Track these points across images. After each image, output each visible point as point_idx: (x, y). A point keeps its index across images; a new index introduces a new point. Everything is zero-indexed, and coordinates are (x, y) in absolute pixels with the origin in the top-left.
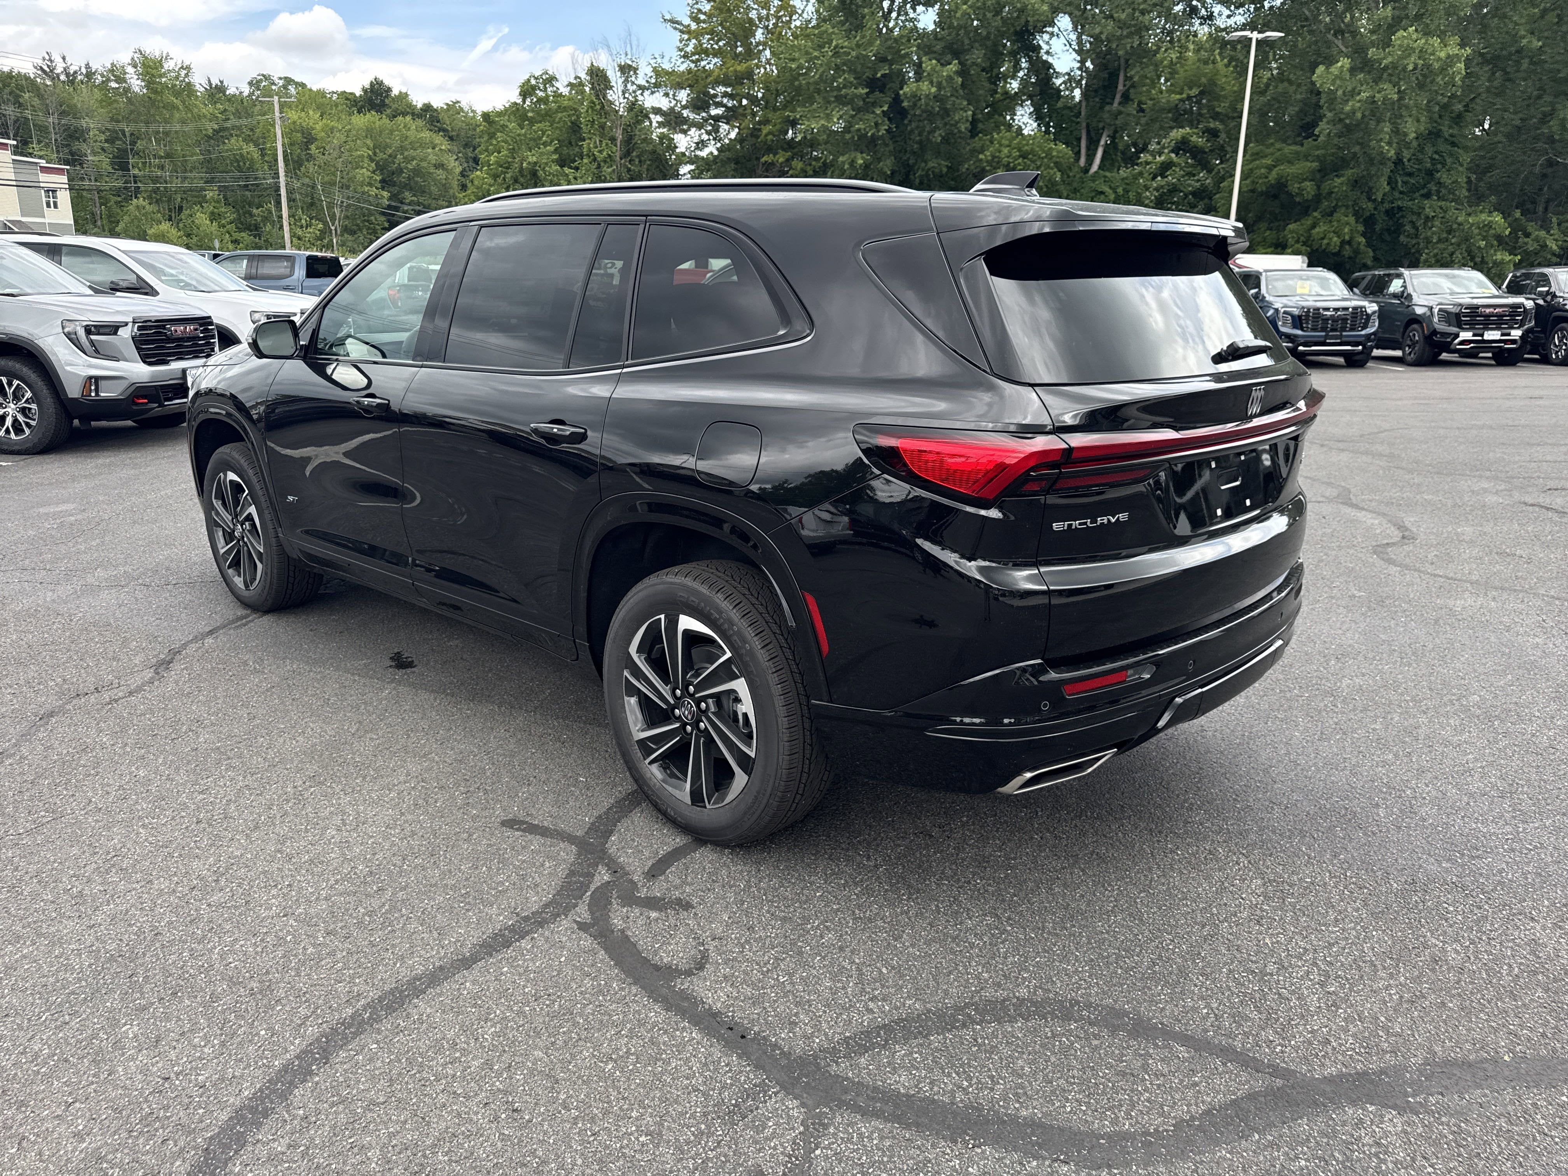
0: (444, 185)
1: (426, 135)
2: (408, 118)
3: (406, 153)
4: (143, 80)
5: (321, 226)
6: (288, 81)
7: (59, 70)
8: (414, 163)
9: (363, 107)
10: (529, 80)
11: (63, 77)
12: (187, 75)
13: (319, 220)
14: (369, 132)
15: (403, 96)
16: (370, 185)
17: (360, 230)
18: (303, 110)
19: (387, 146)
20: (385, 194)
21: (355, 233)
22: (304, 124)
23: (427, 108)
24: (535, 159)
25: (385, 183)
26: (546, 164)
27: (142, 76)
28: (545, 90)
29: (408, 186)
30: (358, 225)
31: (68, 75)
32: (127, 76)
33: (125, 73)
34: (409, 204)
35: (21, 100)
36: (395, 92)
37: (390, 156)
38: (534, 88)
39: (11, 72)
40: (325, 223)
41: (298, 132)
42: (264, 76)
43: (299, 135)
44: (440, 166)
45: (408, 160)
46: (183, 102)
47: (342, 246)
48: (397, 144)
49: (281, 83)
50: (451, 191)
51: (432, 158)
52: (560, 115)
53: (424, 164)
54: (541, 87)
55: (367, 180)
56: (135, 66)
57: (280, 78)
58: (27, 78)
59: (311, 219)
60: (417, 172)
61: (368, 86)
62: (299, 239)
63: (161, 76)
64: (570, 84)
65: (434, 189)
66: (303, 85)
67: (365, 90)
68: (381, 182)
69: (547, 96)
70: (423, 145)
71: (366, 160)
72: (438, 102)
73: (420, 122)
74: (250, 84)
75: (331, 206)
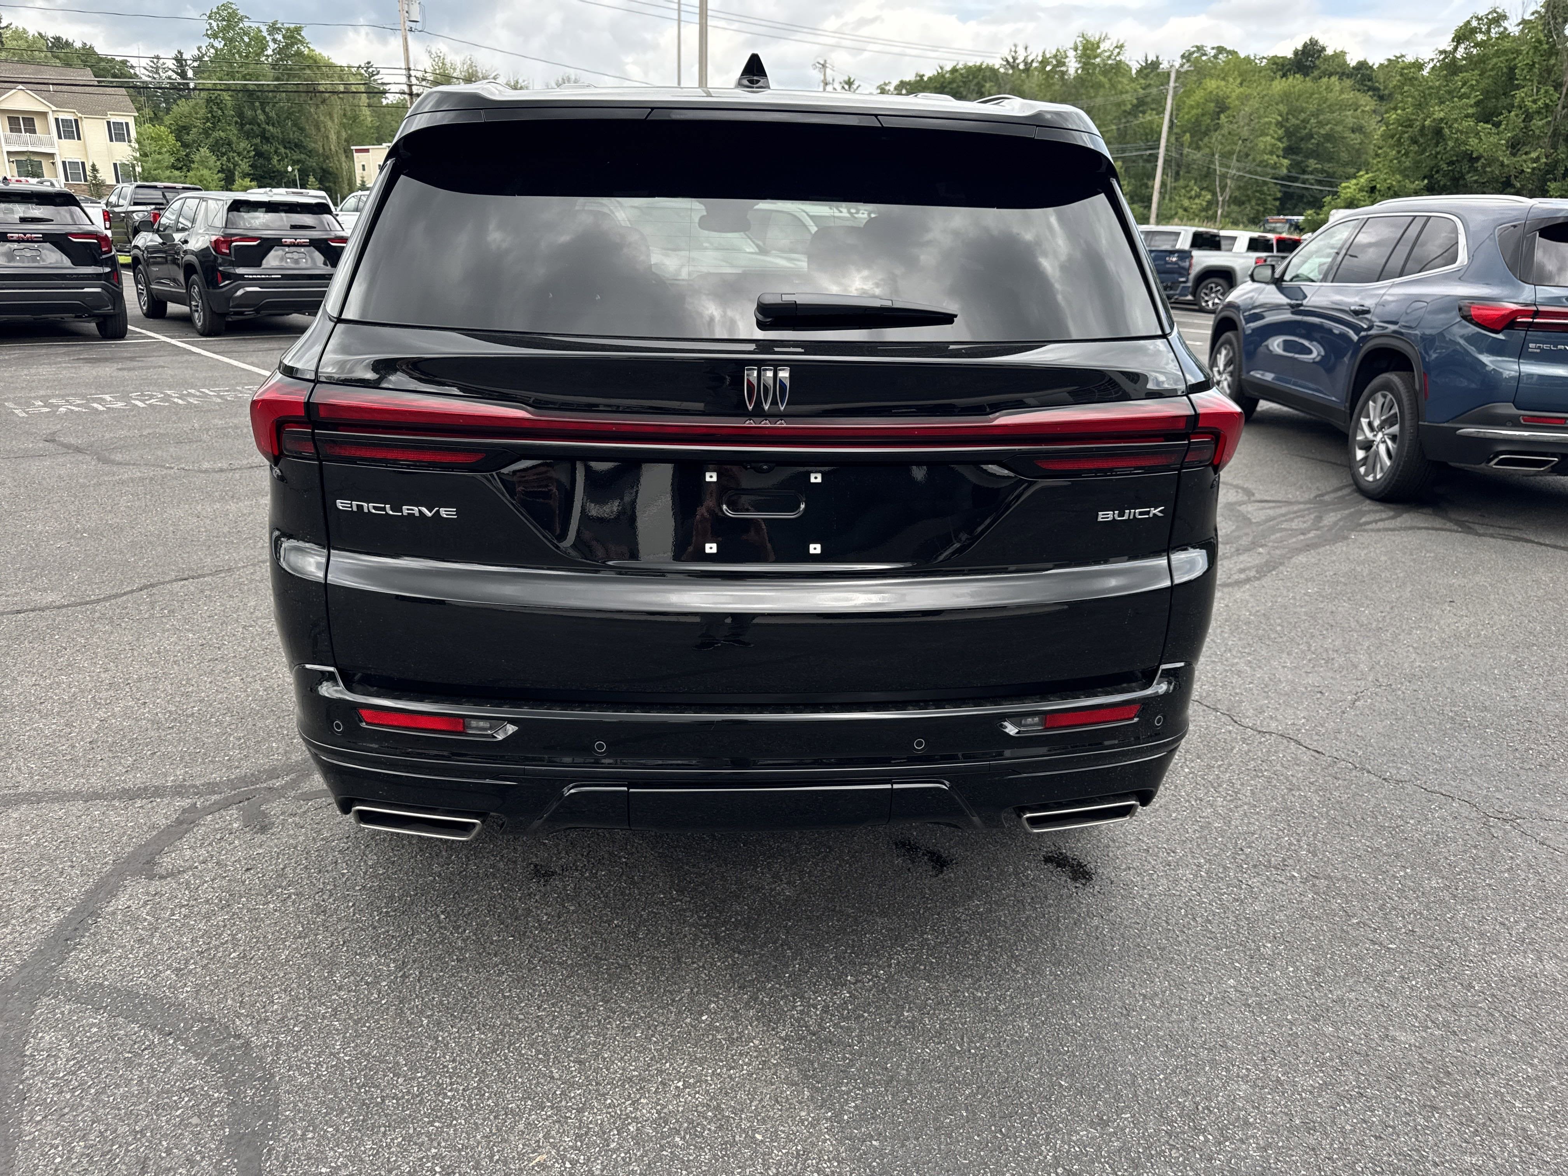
0: (1358, 150)
1: (1349, 96)
2: (1334, 79)
3: (1321, 117)
4: (1080, 62)
5: (1209, 197)
6: (1220, 50)
7: (1020, 59)
8: (1328, 127)
9: (1289, 70)
10: (1468, 22)
11: (1022, 67)
12: (1119, 54)
13: (1210, 191)
14: (1286, 97)
15: (1340, 56)
16: (1271, 153)
17: (1249, 201)
18: (1224, 79)
19: (1303, 110)
20: (1286, 162)
21: (1243, 203)
22: (1221, 93)
23: (1362, 65)
24: (1442, 115)
25: (1289, 151)
26: (1456, 120)
27: (1079, 58)
28: (1489, 31)
29: (1315, 154)
30: (1248, 196)
31: (1026, 63)
32: (1067, 60)
33: (1067, 57)
34: (1311, 173)
35: (983, 90)
36: (1329, 52)
37: (1303, 121)
38: (1474, 31)
39: (981, 64)
40: (1214, 194)
41: (1211, 101)
42: (1197, 47)
43: (1212, 105)
44: (1357, 129)
45: (1321, 124)
46: (1110, 80)
47: (1226, 217)
48: (1312, 108)
49: (1213, 52)
50: (1364, 156)
51: (1350, 121)
52: (1495, 60)
53: (1339, 128)
54: (1484, 28)
55: (1269, 148)
56: (1076, 49)
57: (1213, 48)
58: (993, 71)
59: (1201, 189)
60: (1329, 137)
61: (1300, 48)
62: (1185, 210)
63: (1095, 57)
64: (1524, 22)
65: (1344, 156)
66: (1234, 53)
67: (1296, 53)
68: (1284, 149)
69: (1490, 39)
70: (1343, 107)
71: (1273, 127)
72: (1376, 59)
73: (1348, 82)
74: (1183, 57)
75: (1224, 176)
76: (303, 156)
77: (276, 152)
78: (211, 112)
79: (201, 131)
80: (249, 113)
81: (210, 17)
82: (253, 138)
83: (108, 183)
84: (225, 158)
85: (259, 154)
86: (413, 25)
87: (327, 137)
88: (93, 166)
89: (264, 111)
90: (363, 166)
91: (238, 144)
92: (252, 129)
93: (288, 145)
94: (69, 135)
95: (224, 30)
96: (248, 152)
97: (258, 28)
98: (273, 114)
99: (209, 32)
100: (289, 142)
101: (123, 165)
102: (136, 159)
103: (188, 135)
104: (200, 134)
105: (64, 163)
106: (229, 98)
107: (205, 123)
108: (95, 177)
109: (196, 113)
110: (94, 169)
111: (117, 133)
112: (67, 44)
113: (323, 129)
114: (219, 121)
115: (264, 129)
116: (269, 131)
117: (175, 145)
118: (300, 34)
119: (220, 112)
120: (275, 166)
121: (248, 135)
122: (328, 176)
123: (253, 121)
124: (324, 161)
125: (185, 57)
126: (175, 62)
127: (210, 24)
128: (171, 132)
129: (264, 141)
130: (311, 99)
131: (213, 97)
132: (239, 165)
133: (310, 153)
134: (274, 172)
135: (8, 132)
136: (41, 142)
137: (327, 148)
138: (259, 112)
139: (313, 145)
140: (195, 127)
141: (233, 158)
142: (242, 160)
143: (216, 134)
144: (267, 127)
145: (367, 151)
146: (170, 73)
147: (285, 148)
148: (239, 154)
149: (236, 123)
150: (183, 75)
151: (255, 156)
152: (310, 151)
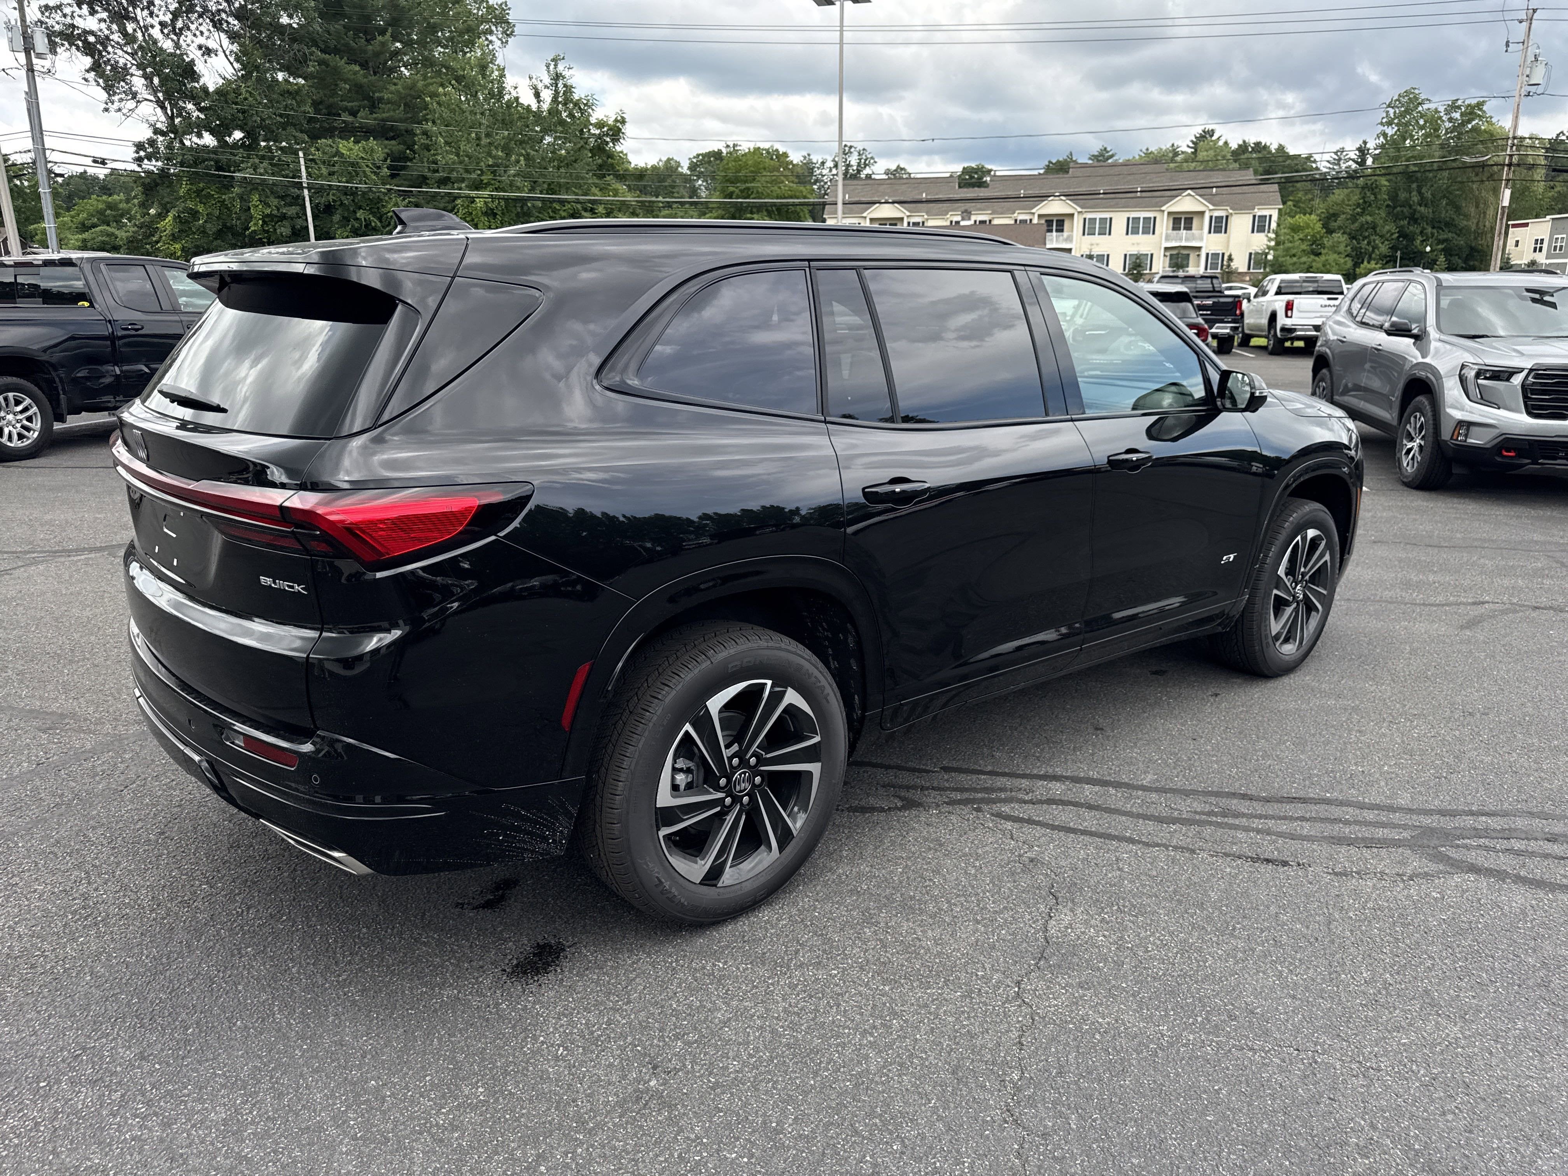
76: (1450, 235)
77: (1421, 232)
78: (1363, 198)
79: (1349, 216)
80: (1403, 195)
81: (1389, 106)
82: (1400, 220)
83: (1240, 270)
84: (1366, 242)
85: (1403, 234)
86: (1533, 89)
87: (1485, 213)
88: (1230, 256)
89: (1420, 193)
90: (1517, 242)
91: (1384, 227)
92: (1402, 211)
93: (1436, 225)
94: (1218, 230)
95: (1402, 115)
96: (1392, 234)
97: (1436, 109)
98: (1429, 195)
99: (1384, 120)
100: (1440, 222)
101: (1257, 254)
102: (1269, 248)
103: (1335, 221)
104: (1348, 220)
105: (1208, 254)
106: (1387, 183)
107: (1354, 209)
108: (1229, 266)
109: (1349, 200)
110: (1230, 259)
111: (1260, 225)
112: (1265, 147)
113: (1482, 206)
114: (1370, 205)
115: (1415, 210)
116: (1419, 212)
117: (1318, 232)
118: (1480, 110)
119: (1372, 198)
120: (1416, 247)
121: (1397, 218)
122: (1475, 254)
123: (1407, 203)
124: (1476, 238)
125: (1368, 146)
126: (1357, 152)
127: (1387, 112)
128: (1320, 220)
129: (1412, 222)
130: (1477, 175)
131: (1369, 183)
132: (1378, 248)
133: (1460, 232)
134: (1414, 253)
135: (1170, 231)
136: (1194, 238)
137: (1481, 224)
138: (1414, 193)
139: (1465, 223)
140: (1344, 213)
141: (1374, 241)
142: (1382, 243)
143: (1363, 219)
144: (1419, 207)
145: (1526, 225)
146: (1351, 163)
147: (1433, 228)
148: (1381, 237)
149: (1388, 206)
150: (1362, 163)
151: (1398, 237)
152: (1460, 230)
